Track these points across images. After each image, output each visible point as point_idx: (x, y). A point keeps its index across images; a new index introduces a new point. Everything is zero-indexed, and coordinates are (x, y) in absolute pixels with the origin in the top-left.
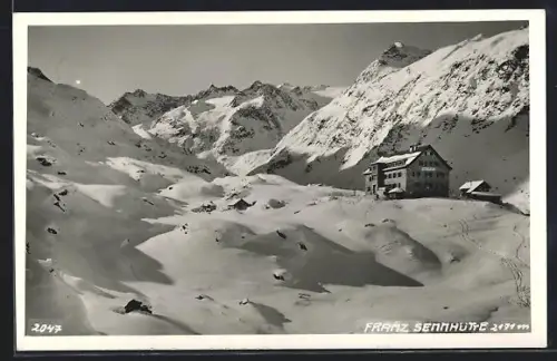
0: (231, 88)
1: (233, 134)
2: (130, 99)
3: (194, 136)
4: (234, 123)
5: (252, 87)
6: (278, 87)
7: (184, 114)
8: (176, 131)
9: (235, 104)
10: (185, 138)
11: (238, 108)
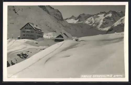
0: (104, 12)
1: (103, 23)
2: (81, 16)
3: (94, 24)
4: (104, 20)
5: (109, 12)
6: (117, 11)
7: (92, 19)
8: (89, 23)
9: (104, 16)
10: (91, 24)
11: (105, 17)
